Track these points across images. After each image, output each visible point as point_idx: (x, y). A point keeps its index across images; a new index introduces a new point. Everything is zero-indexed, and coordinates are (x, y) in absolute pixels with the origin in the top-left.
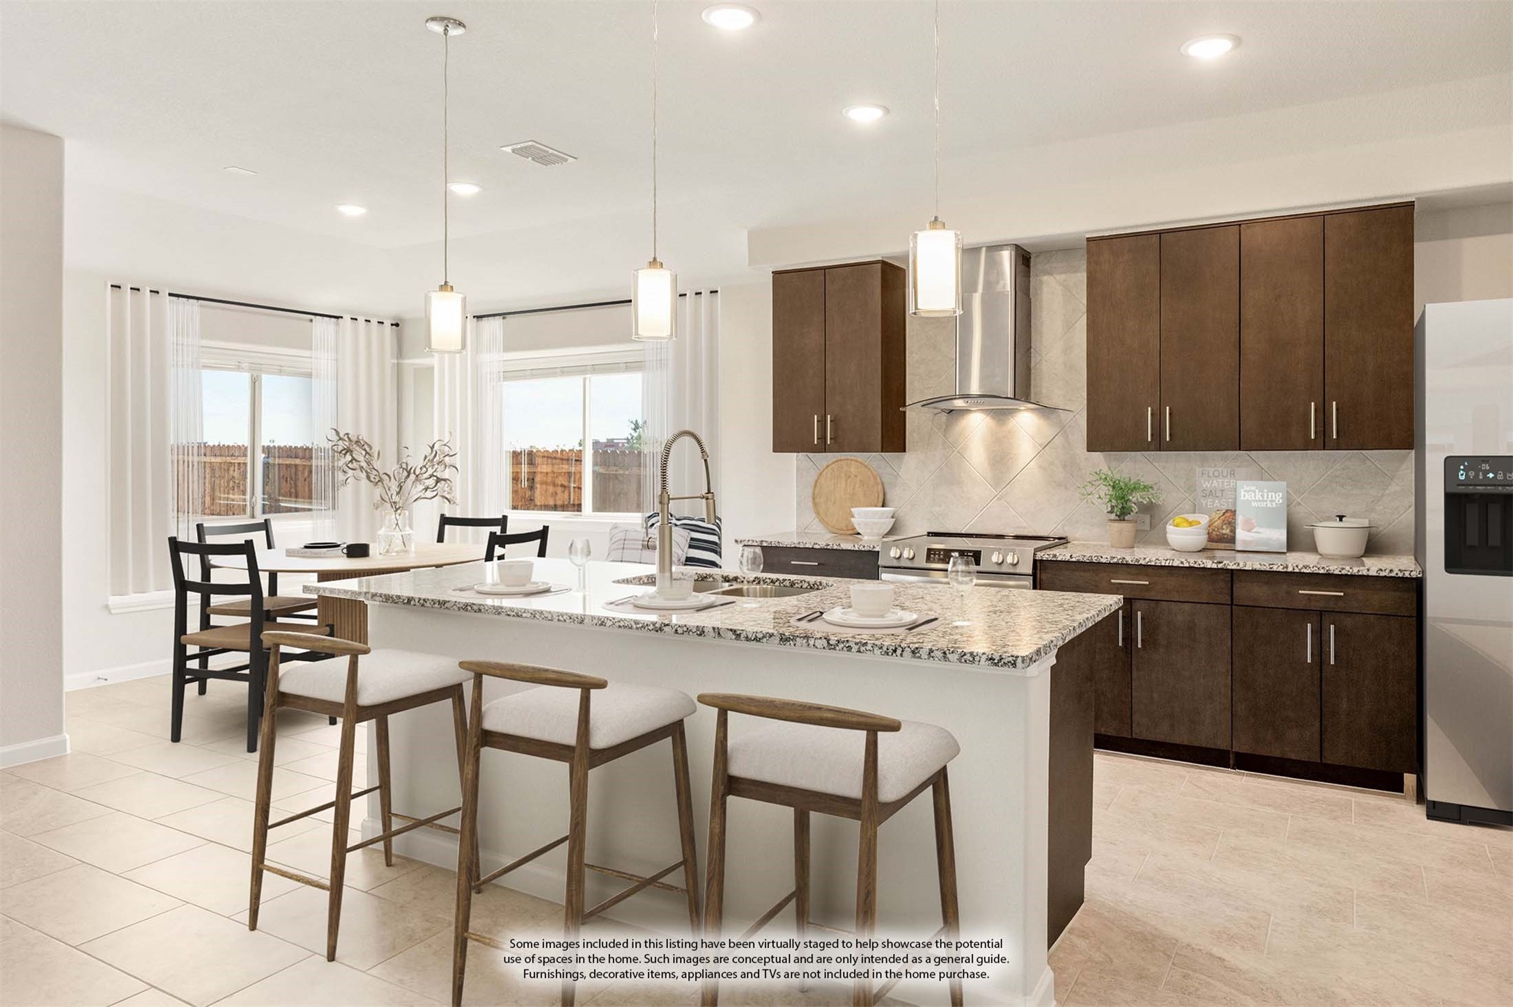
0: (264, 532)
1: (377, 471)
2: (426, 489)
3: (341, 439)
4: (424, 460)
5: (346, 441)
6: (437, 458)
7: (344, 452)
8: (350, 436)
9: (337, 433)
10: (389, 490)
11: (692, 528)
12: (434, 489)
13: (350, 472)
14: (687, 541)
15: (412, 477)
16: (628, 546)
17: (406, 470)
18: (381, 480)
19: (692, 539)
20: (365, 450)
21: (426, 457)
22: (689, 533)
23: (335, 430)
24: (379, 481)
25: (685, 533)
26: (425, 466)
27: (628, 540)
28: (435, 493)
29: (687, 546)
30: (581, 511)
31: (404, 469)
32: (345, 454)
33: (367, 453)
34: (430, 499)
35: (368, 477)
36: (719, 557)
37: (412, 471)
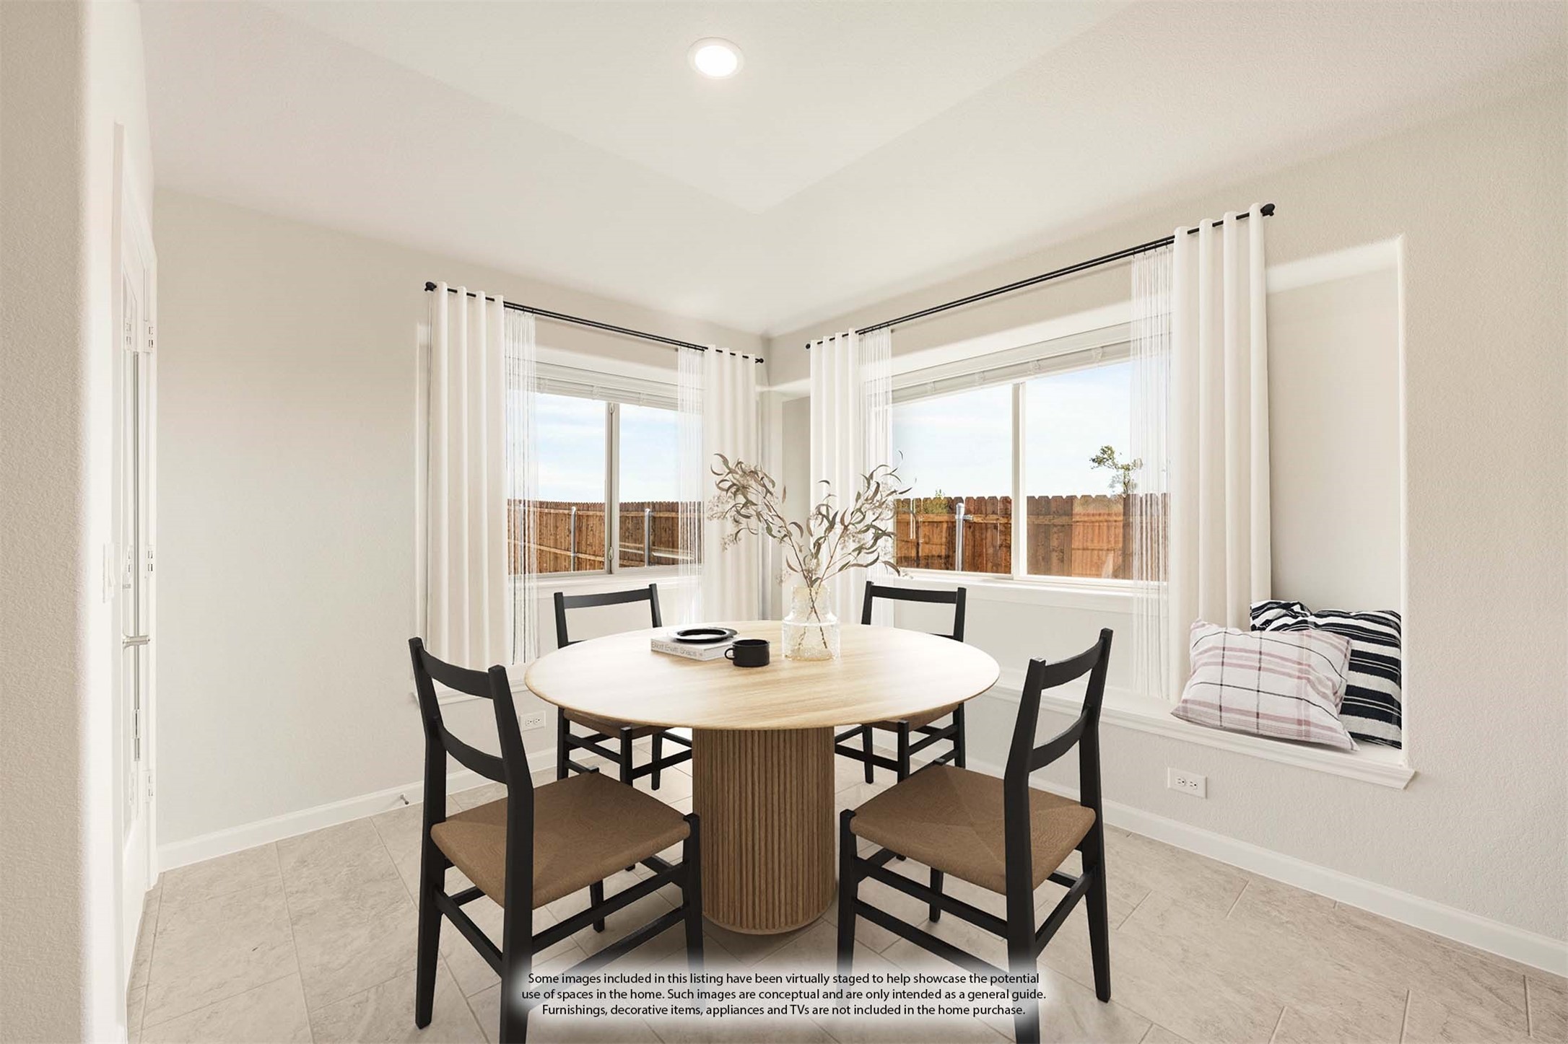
0: (649, 601)
1: (783, 521)
2: (859, 549)
3: (731, 471)
4: (857, 501)
5: (737, 473)
6: (878, 497)
7: (733, 490)
8: (743, 466)
9: (725, 461)
10: (801, 551)
11: (1355, 632)
12: (870, 550)
13: (743, 520)
14: (1346, 655)
15: (838, 528)
16: (1230, 661)
17: (828, 519)
18: (788, 535)
19: (1354, 653)
20: (764, 486)
21: (859, 496)
22: (1348, 642)
23: (721, 456)
24: (785, 536)
25: (1341, 641)
26: (859, 510)
27: (1231, 649)
28: (874, 556)
29: (1347, 666)
30: (1010, 573)
31: (824, 516)
32: (735, 494)
33: (768, 491)
34: (866, 566)
35: (769, 530)
36: (1397, 687)
37: (838, 519)
